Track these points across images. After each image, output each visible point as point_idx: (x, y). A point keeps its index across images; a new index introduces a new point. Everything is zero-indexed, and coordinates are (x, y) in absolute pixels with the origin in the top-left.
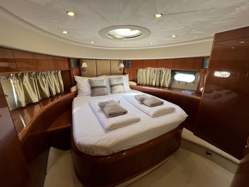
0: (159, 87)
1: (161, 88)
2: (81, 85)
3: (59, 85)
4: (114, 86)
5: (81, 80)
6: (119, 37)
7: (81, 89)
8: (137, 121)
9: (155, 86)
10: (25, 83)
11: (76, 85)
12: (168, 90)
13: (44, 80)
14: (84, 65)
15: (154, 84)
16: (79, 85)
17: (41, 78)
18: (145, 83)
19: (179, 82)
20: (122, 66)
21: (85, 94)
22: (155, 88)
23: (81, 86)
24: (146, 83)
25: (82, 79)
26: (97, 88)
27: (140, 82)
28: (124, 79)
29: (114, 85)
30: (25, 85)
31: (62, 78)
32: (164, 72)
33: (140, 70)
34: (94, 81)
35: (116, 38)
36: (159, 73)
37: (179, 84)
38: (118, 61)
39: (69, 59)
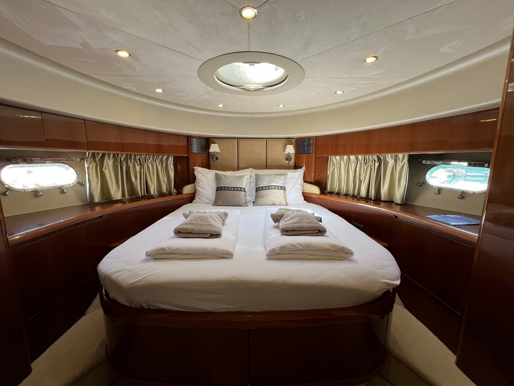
0: (377, 200)
1: (382, 204)
2: (200, 182)
3: (166, 180)
4: (262, 189)
5: (202, 175)
6: (252, 87)
7: (200, 191)
8: (223, 257)
9: (367, 199)
10: (105, 169)
11: (194, 183)
12: (401, 210)
13: (138, 168)
14: (214, 148)
15: (363, 193)
16: (198, 183)
17: (134, 165)
18: (344, 190)
19: (440, 191)
20: (290, 149)
21: (206, 200)
22: (367, 202)
23: (200, 185)
24: (347, 190)
25: (205, 172)
26: (225, 190)
27: (333, 189)
28: (292, 178)
29: (262, 187)
30: (106, 172)
31: (173, 170)
32: (391, 162)
33: (334, 159)
34: (223, 177)
35: (249, 90)
36: (377, 164)
37: (439, 196)
38: (284, 141)
39: (188, 138)
